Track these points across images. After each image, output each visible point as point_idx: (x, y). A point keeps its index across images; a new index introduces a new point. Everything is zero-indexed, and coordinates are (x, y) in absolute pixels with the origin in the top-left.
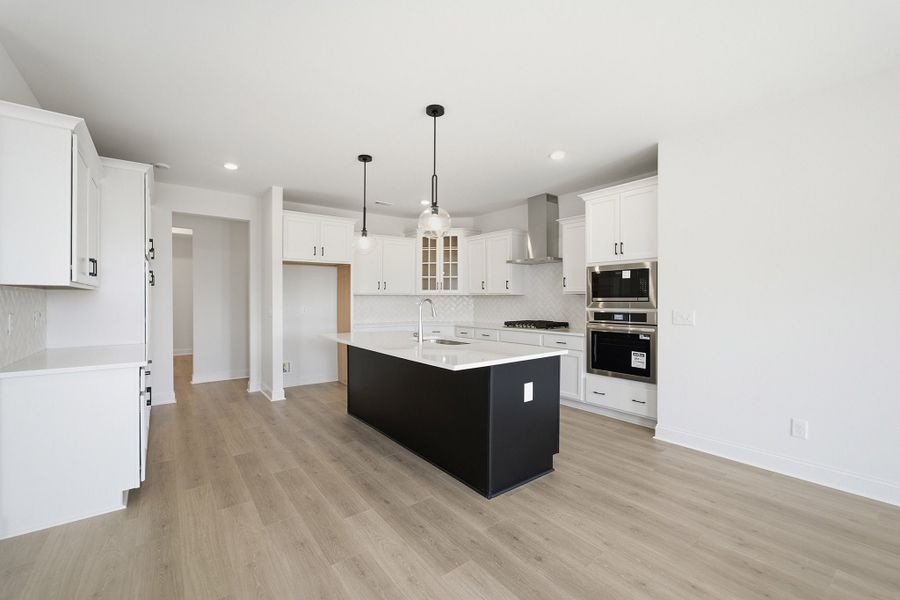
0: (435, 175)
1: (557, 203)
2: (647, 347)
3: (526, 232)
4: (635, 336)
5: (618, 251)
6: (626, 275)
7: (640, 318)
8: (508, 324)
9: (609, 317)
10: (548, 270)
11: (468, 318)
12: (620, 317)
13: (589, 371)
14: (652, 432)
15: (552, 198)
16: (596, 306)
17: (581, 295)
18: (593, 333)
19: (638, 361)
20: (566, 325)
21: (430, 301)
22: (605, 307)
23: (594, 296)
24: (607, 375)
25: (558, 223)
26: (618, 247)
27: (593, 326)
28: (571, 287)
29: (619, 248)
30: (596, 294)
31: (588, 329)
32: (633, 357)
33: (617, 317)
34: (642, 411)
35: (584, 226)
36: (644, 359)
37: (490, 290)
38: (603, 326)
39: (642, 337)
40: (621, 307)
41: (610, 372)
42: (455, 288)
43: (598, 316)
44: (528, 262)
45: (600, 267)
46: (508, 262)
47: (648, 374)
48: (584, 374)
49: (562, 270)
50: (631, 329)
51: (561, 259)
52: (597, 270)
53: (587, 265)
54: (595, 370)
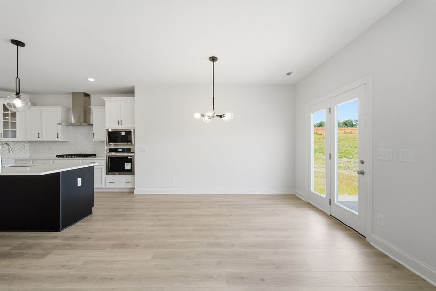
0: (18, 77)
1: (90, 97)
2: (131, 161)
3: (70, 109)
4: (127, 157)
5: (120, 124)
6: (123, 133)
7: (129, 150)
8: (58, 156)
9: (116, 150)
10: (84, 129)
11: (26, 155)
12: (121, 150)
13: (107, 174)
14: (133, 192)
15: (87, 95)
16: (110, 146)
17: (102, 141)
18: (109, 157)
19: (128, 166)
20: (95, 155)
21: (8, 144)
22: (114, 146)
23: (109, 142)
24: (115, 174)
25: (90, 108)
26: (120, 121)
27: (109, 154)
28: (97, 138)
29: (120, 123)
30: (109, 141)
31: (106, 156)
32: (126, 165)
33: (119, 150)
34: (130, 185)
35: (104, 111)
36: (130, 166)
37: (44, 138)
38: (114, 154)
39: (129, 157)
40: (121, 146)
41: (117, 173)
42: (15, 136)
43: (111, 150)
44: (71, 124)
45: (112, 130)
46: (58, 124)
47: (131, 171)
48: (104, 175)
49: (92, 129)
50: (125, 155)
51: (92, 125)
52: (110, 131)
53: (106, 129)
54: (110, 173)
